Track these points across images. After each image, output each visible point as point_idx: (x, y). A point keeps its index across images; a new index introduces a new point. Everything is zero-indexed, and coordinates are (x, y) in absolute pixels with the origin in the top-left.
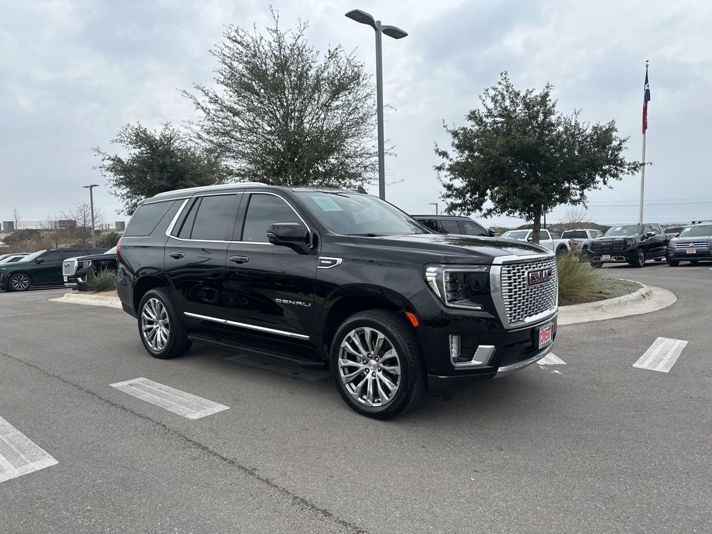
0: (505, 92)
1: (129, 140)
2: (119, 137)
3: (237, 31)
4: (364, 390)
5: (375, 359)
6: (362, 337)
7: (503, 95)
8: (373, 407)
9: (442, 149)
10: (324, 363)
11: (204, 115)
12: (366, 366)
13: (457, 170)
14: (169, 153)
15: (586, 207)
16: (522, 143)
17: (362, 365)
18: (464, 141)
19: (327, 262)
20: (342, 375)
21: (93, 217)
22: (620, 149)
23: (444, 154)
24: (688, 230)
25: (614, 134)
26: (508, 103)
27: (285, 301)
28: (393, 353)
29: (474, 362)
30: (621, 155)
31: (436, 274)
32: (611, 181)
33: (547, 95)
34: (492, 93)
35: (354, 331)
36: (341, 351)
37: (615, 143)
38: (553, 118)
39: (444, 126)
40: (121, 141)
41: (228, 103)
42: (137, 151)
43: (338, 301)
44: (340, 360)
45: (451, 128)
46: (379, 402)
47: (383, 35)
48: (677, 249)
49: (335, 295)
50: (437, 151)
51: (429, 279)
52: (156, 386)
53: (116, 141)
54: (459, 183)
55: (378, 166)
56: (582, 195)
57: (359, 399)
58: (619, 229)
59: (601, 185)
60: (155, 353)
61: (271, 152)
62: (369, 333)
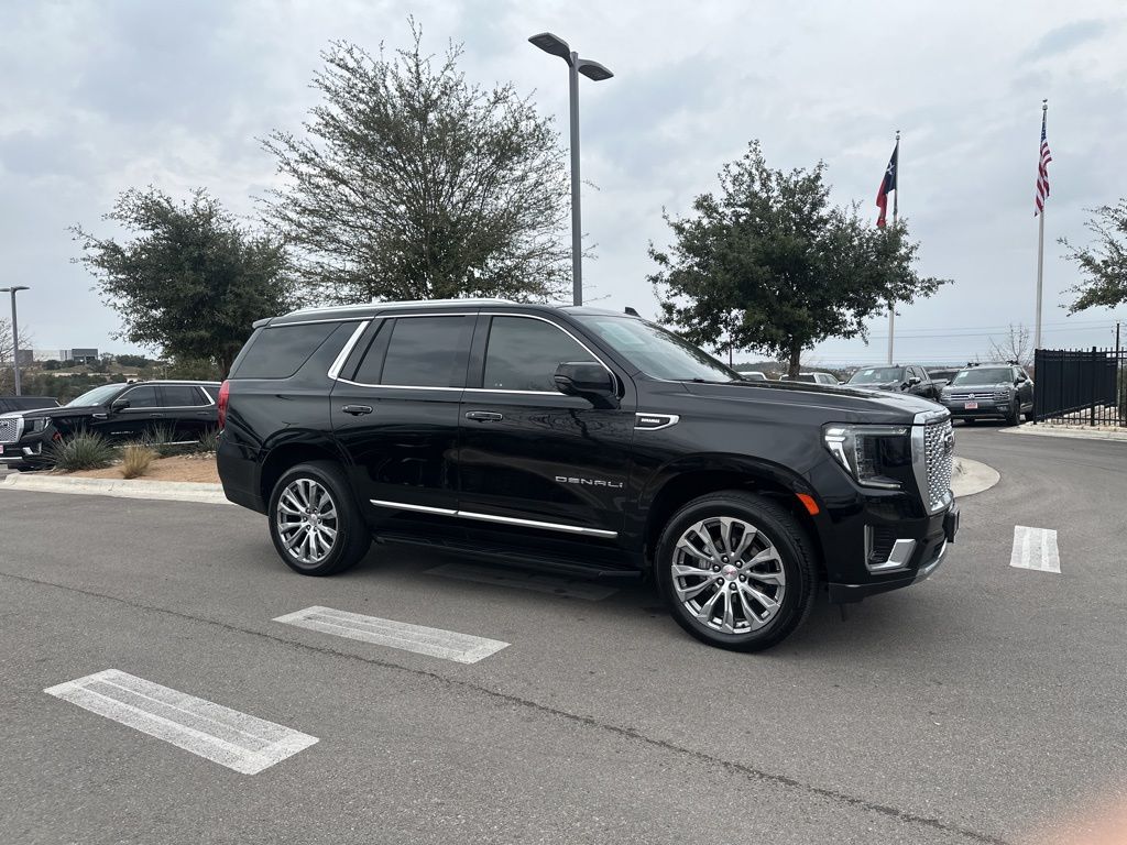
0: (754, 171)
1: (134, 215)
2: (119, 209)
3: (350, 51)
4: (718, 610)
5: (735, 565)
6: (715, 532)
7: (750, 174)
8: (734, 634)
9: (659, 250)
10: (638, 573)
11: (295, 181)
12: (719, 575)
13: (680, 281)
14: (209, 239)
15: (867, 342)
16: (784, 247)
17: (713, 573)
18: (693, 242)
19: (653, 421)
20: (679, 589)
21: (16, 339)
22: (908, 259)
23: (662, 259)
24: (963, 375)
25: (904, 238)
26: (757, 187)
27: (576, 480)
28: (772, 554)
29: (890, 564)
30: (912, 266)
31: (843, 439)
32: (899, 304)
33: (818, 177)
34: (735, 170)
35: (701, 523)
36: (676, 553)
37: (903, 251)
38: (824, 212)
39: (664, 217)
40: (120, 217)
41: (331, 164)
42: (149, 234)
43: (674, 478)
44: (674, 566)
45: (674, 220)
46: (743, 627)
47: (581, 76)
48: (951, 403)
49: (669, 470)
50: (652, 253)
51: (832, 446)
52: (356, 618)
53: (112, 216)
54: (685, 302)
55: (571, 273)
56: (859, 324)
57: (710, 624)
58: (870, 373)
59: (885, 310)
60: (306, 567)
61: (397, 244)
62: (729, 525)
